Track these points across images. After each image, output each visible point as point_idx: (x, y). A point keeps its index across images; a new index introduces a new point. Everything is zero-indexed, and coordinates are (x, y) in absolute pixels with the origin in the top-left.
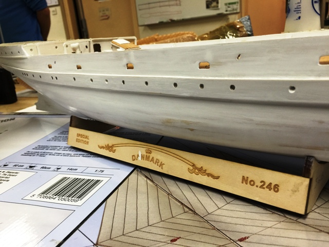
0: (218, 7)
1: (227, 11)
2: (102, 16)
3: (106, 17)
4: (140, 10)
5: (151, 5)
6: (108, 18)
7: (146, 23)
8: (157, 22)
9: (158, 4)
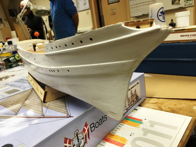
0: (179, 3)
1: (185, 5)
2: (112, 13)
3: (114, 14)
4: (132, 8)
5: (138, 5)
6: (115, 14)
7: (135, 16)
8: (141, 15)
9: (142, 4)
